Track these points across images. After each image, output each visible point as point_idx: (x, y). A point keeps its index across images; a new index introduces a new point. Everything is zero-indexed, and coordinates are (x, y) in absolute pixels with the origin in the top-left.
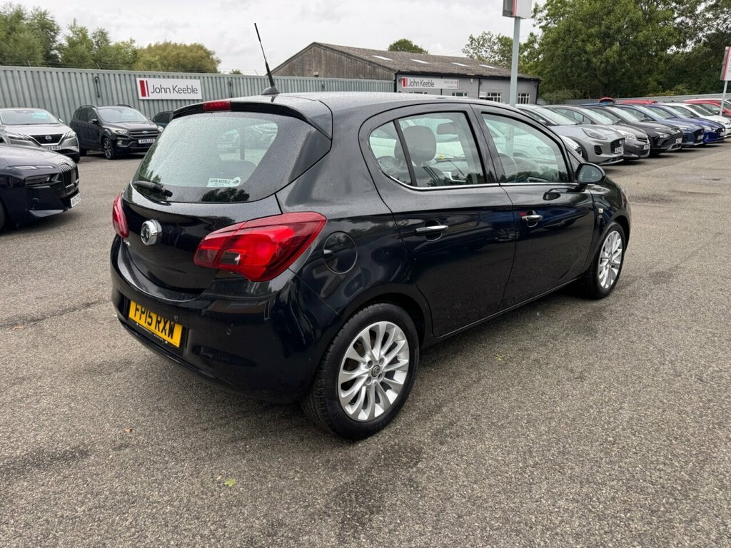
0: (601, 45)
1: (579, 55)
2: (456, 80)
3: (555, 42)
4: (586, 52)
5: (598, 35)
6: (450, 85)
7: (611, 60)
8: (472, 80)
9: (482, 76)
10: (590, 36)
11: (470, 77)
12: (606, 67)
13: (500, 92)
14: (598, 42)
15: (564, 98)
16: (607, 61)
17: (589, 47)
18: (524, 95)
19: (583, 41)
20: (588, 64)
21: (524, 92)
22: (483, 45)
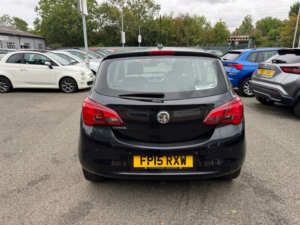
0: (69, 26)
1: (61, 29)
2: (7, 37)
3: (50, 23)
4: (64, 29)
5: (68, 22)
6: (5, 39)
7: (76, 33)
8: (15, 37)
9: (20, 35)
10: (64, 22)
11: (14, 36)
12: (73, 35)
13: (29, 43)
14: (68, 25)
15: (58, 47)
16: (74, 33)
17: (65, 27)
18: (40, 45)
19: (62, 24)
20: (65, 33)
21: (40, 44)
22: (5, 21)
